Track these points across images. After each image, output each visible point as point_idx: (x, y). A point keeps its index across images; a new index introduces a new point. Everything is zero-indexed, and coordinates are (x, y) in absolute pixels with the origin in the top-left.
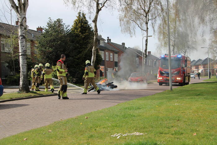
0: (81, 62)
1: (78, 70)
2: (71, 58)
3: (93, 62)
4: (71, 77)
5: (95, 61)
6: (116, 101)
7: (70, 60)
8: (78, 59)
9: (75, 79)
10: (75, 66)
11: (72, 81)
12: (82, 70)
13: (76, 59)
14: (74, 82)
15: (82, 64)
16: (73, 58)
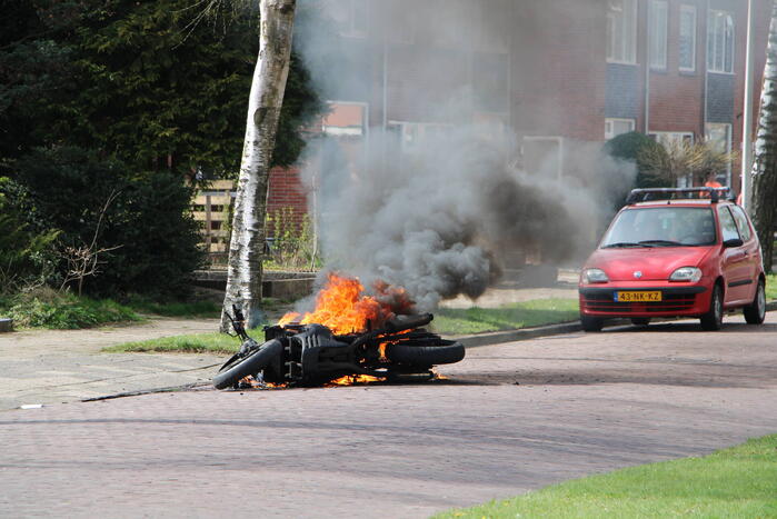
0: (142, 90)
1: (112, 162)
2: (47, 47)
3: (262, 114)
4: (54, 234)
5: (279, 103)
6: (428, 488)
7: (38, 73)
8: (121, 58)
9: (85, 254)
10: (83, 121)
11: (63, 267)
12: (149, 166)
13: (100, 58)
14: (74, 284)
15: (153, 110)
16: (67, 49)
